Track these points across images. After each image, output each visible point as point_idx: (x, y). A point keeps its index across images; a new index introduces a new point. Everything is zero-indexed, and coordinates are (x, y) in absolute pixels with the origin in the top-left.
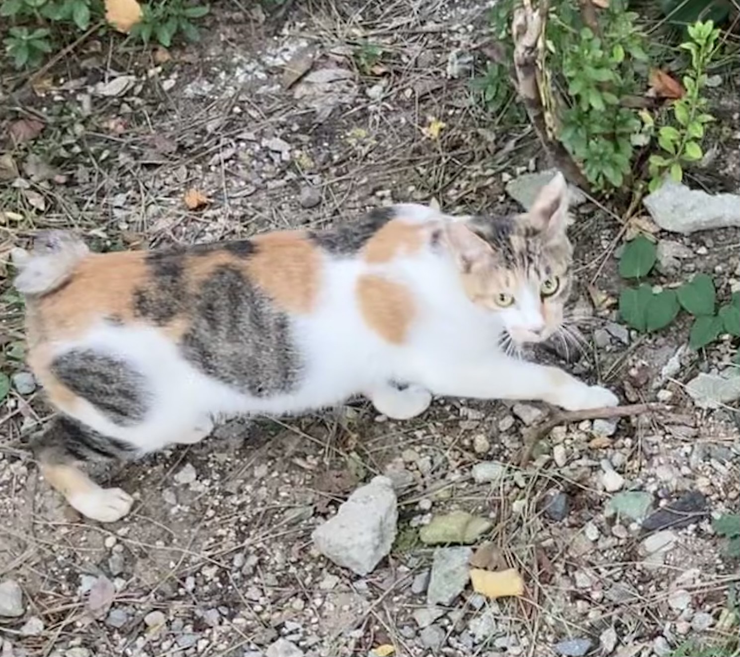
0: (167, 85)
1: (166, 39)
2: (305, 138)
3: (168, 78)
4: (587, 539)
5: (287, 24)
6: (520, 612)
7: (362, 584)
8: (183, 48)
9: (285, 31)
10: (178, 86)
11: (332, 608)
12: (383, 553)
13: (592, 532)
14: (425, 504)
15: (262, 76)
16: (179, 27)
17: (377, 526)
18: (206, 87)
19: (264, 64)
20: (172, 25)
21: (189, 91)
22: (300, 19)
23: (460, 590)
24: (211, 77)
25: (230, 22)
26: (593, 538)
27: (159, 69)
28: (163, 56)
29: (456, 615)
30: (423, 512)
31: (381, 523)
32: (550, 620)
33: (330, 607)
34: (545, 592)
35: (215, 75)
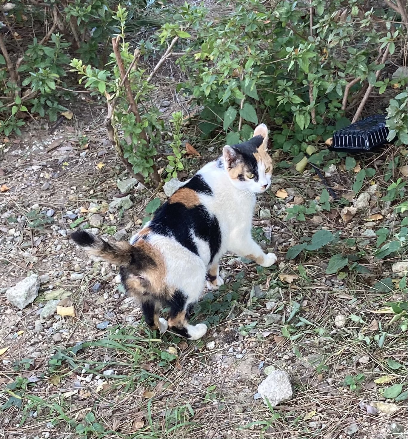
0: (5, 151)
1: (7, 133)
2: (51, 169)
3: (6, 148)
4: (104, 298)
5: (57, 130)
6: (72, 321)
7: (20, 312)
8: (15, 138)
9: (55, 133)
10: (10, 151)
11: (8, 319)
12: (30, 302)
13: (106, 296)
14: (51, 287)
15: (42, 148)
16: (13, 129)
17: (28, 290)
18: (20, 152)
19: (43, 144)
20: (10, 129)
21: (13, 153)
22: (62, 129)
23: (52, 313)
24: (23, 148)
25: (35, 129)
26: (106, 298)
27: (4, 145)
28: (6, 140)
29: (49, 322)
30: (49, 290)
31: (29, 289)
32: (82, 325)
33: (7, 319)
34: (84, 316)
35: (25, 148)
